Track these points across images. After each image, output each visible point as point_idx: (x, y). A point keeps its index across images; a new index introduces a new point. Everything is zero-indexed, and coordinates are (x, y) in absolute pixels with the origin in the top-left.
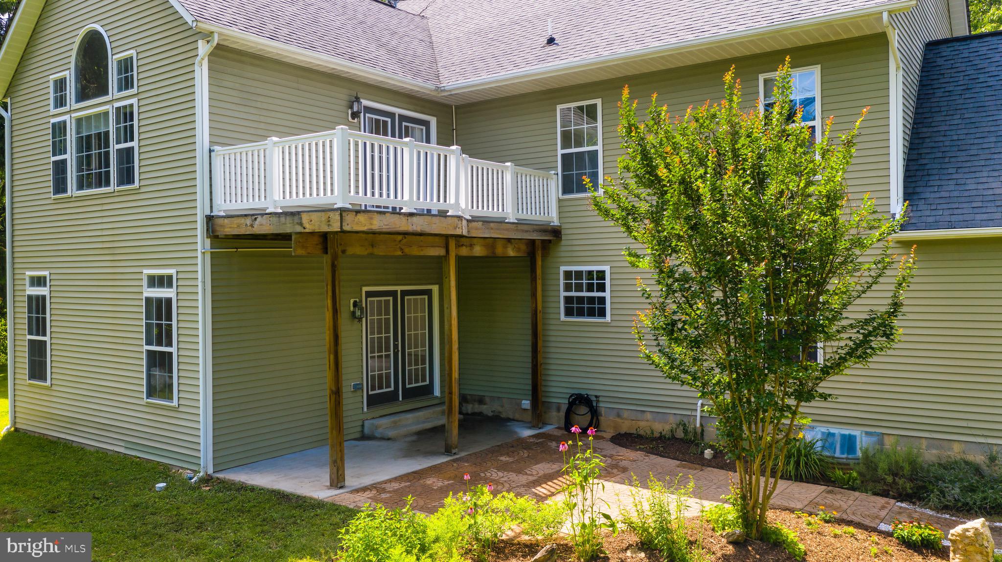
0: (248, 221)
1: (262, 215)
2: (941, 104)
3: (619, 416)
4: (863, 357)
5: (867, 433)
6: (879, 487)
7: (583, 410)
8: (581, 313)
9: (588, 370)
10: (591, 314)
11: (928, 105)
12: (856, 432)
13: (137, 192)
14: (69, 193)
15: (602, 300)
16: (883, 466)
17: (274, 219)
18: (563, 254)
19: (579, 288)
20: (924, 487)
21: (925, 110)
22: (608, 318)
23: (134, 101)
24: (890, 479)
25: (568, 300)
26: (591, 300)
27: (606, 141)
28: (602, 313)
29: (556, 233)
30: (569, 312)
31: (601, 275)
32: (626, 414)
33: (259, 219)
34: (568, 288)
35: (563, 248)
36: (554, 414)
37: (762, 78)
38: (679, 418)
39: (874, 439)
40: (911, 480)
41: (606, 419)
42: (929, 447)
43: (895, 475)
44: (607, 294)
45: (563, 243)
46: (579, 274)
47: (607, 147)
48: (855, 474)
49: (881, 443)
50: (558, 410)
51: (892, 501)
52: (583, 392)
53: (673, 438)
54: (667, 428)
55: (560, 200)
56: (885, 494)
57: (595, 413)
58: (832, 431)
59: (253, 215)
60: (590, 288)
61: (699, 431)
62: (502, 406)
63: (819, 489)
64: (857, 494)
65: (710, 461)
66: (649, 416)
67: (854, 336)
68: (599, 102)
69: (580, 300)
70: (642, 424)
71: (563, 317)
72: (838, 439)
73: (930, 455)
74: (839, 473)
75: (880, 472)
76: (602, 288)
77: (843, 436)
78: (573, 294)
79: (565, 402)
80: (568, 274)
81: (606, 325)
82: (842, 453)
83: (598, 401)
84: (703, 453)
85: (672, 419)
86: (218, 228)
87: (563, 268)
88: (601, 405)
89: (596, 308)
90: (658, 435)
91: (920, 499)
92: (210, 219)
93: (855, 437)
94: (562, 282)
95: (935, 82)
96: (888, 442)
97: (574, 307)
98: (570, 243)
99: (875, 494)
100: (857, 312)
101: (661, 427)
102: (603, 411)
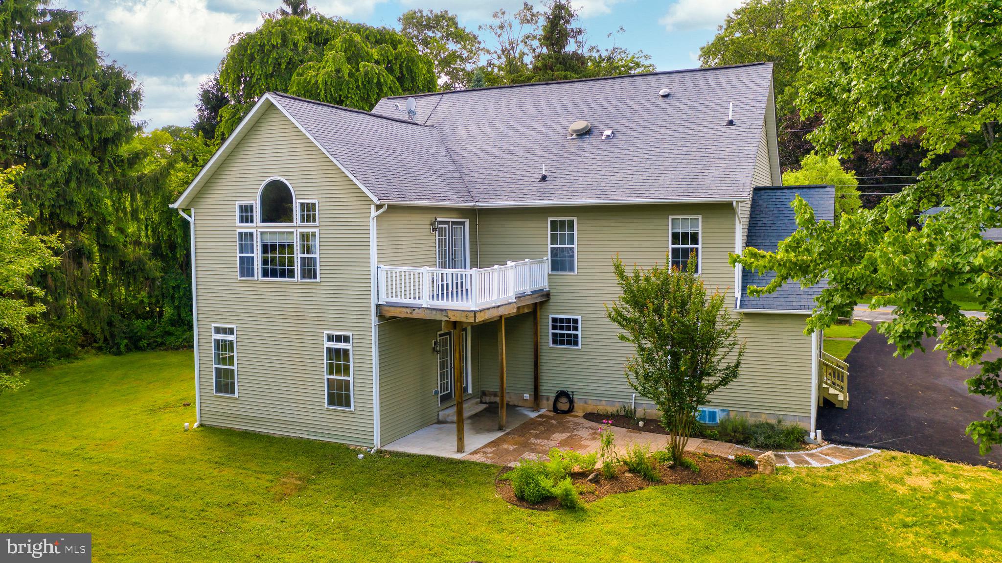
0: (409, 310)
1: (419, 308)
2: (761, 231)
3: (586, 403)
4: (725, 385)
5: (721, 410)
6: (728, 438)
7: (564, 400)
8: (562, 343)
9: (567, 376)
10: (569, 343)
11: (754, 231)
12: (716, 410)
13: (317, 284)
14: (256, 278)
15: (576, 336)
16: (730, 428)
17: (428, 312)
18: (551, 307)
19: (562, 328)
20: (748, 437)
21: (753, 234)
22: (580, 346)
23: (316, 230)
24: (733, 434)
25: (554, 335)
26: (569, 335)
27: (579, 243)
28: (576, 343)
29: (548, 295)
30: (555, 342)
31: (576, 321)
32: (590, 402)
33: (417, 310)
34: (554, 328)
35: (551, 304)
36: (545, 402)
37: (670, 218)
38: (621, 404)
39: (725, 413)
40: (743, 434)
41: (578, 405)
42: (751, 417)
43: (735, 431)
44: (579, 333)
45: (551, 301)
46: (562, 320)
47: (579, 246)
48: (716, 432)
49: (728, 415)
50: (548, 399)
51: (734, 445)
52: (565, 390)
53: (618, 415)
54: (615, 409)
55: (549, 275)
56: (730, 441)
57: (571, 401)
58: (705, 409)
59: (413, 308)
60: (569, 328)
61: (633, 411)
62: (510, 398)
63: (700, 440)
64: (718, 442)
65: (643, 428)
66: (604, 403)
67: (721, 375)
68: (575, 219)
69: (562, 335)
70: (600, 407)
71: (551, 345)
72: (707, 413)
73: (751, 421)
74: (709, 432)
75: (728, 431)
76: (576, 329)
77: (710, 412)
78: (558, 331)
79: (553, 396)
80: (554, 320)
81: (579, 350)
82: (709, 421)
83: (573, 395)
84: (638, 423)
85: (617, 405)
86: (384, 312)
87: (551, 316)
88: (575, 397)
89: (573, 341)
90: (610, 414)
91: (747, 443)
92: (378, 306)
93: (715, 412)
94: (550, 324)
95: (758, 216)
96: (732, 415)
97: (558, 340)
98: (555, 301)
99: (726, 442)
100: (723, 365)
101: (611, 409)
102: (576, 400)
